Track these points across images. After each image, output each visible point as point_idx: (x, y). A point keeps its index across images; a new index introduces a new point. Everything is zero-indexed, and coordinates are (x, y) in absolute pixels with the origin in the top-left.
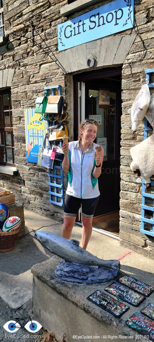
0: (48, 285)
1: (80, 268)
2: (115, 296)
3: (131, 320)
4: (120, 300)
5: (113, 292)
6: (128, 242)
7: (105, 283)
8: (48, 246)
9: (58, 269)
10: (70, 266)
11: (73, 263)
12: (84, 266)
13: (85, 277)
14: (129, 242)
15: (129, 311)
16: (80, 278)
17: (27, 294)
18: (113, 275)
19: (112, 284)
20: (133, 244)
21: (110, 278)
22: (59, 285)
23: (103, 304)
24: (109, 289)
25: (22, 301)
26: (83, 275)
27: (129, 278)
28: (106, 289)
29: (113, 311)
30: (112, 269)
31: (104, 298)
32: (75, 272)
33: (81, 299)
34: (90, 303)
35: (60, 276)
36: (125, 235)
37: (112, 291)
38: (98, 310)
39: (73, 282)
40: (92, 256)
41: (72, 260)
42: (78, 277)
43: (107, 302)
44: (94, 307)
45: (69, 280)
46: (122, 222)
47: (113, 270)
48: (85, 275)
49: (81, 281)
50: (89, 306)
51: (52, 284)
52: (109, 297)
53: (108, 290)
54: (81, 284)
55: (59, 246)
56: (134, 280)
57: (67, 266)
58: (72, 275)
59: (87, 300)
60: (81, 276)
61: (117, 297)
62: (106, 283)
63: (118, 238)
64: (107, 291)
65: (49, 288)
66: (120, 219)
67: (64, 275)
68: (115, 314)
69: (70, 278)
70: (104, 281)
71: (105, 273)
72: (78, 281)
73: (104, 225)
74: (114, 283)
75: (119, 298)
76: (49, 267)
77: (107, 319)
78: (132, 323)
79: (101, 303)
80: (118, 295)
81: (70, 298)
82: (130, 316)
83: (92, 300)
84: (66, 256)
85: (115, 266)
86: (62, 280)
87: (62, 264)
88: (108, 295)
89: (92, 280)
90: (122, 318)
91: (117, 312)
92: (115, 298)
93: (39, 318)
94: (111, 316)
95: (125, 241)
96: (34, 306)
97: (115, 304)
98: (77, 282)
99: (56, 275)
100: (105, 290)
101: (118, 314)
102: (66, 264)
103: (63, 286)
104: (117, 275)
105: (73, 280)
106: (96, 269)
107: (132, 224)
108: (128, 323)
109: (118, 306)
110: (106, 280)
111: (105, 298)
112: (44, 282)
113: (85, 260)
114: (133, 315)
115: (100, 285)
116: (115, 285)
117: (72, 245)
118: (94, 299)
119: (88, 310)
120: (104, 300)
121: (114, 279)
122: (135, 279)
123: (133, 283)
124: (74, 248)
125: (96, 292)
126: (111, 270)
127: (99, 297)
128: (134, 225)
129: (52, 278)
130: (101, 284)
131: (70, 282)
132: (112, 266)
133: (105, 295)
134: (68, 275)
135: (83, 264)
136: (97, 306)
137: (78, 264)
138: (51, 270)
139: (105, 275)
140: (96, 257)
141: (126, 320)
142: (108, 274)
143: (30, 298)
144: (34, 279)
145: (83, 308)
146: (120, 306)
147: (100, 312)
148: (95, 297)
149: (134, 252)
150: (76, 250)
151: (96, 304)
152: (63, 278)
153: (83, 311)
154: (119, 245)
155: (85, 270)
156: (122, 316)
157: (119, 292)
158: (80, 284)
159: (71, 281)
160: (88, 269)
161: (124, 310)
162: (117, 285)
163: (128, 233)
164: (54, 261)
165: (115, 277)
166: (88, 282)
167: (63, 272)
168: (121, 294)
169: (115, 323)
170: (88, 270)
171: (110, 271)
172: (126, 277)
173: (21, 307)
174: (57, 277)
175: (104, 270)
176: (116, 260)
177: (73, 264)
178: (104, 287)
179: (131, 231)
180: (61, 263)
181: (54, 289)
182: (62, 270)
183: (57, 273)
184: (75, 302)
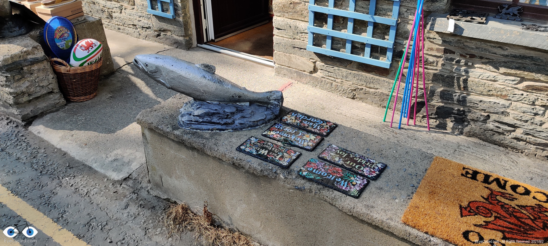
0: (169, 139)
1: (220, 107)
2: (278, 141)
3: (305, 169)
4: (286, 146)
5: (275, 137)
6: (287, 68)
7: (261, 126)
8: (161, 78)
9: (183, 113)
10: (203, 106)
11: (207, 101)
12: (227, 104)
13: (229, 121)
14: (290, 67)
15: (302, 158)
16: (222, 122)
17: (135, 158)
18: (273, 113)
19: (272, 126)
20: (295, 70)
21: (269, 117)
22: (189, 136)
23: (262, 153)
24: (269, 134)
25: (129, 169)
26: (226, 118)
27: (297, 115)
28: (264, 133)
29: (278, 160)
30: (272, 104)
31: (263, 145)
32: (213, 114)
33: (228, 152)
34: (242, 155)
35: (189, 122)
36: (283, 57)
37: (274, 135)
38: (255, 163)
39: (210, 130)
40: (238, 87)
41: (205, 96)
42: (218, 122)
43: (269, 150)
44: (249, 159)
45: (204, 127)
46: (278, 37)
47: (272, 107)
48: (230, 118)
49: (224, 127)
50: (240, 159)
51: (177, 136)
52: (269, 144)
53: (267, 135)
54: (224, 132)
55: (181, 75)
56: (304, 117)
57: (198, 107)
58: (209, 120)
59: (237, 152)
60: (223, 120)
61: (282, 142)
62: (263, 125)
63: (272, 64)
64: (265, 137)
65: (172, 144)
66: (274, 33)
67: (194, 121)
68: (281, 164)
69: (205, 124)
70: (261, 122)
71: (260, 111)
72: (219, 127)
73: (247, 45)
74: (275, 124)
75: (285, 143)
76: (167, 113)
77: (270, 172)
78: (307, 172)
79: (260, 152)
80: (284, 139)
81: (209, 153)
82: (304, 165)
83: (245, 151)
84: (195, 91)
85: (275, 100)
86: (193, 129)
87: (189, 105)
88: (268, 141)
89: (241, 124)
90: (292, 168)
91: (284, 161)
92: (279, 144)
93: (161, 188)
94: (275, 168)
95: (283, 67)
96: (150, 173)
97: (280, 151)
98: (217, 129)
99: (182, 123)
100: (262, 135)
101: (285, 164)
102: (195, 105)
103: (195, 138)
104: (279, 112)
105: (210, 127)
106: (245, 107)
107: (294, 39)
108: (302, 173)
109: (284, 154)
110: (263, 121)
111: (265, 146)
112: (163, 135)
113: (228, 94)
114: (309, 163)
115: (254, 129)
116: (278, 127)
117: (204, 73)
118: (247, 148)
119: (239, 165)
120: (263, 148)
121: (275, 119)
122: (306, 115)
123: (303, 121)
124: (207, 77)
125: (249, 139)
126: (269, 106)
127: (255, 145)
128: (297, 40)
129: (175, 128)
130: (256, 128)
131: (207, 130)
132: (270, 100)
133: (264, 141)
134: (201, 120)
135: (224, 101)
136: (253, 158)
137: (216, 102)
138: (171, 116)
139: (260, 115)
140: (245, 89)
141: (299, 170)
142: (266, 113)
143: (141, 162)
144: (143, 134)
145: (232, 163)
146: (287, 154)
147: (259, 165)
148: (248, 146)
149: (296, 81)
150: (212, 80)
151: (251, 155)
152: (193, 126)
153: (232, 168)
154: (274, 74)
155: (228, 110)
156: (292, 165)
157: (284, 135)
158: (222, 132)
159: (208, 128)
160: (234, 107)
161: (294, 158)
162: (280, 127)
163: (287, 54)
164: (175, 103)
165: (276, 115)
166: (236, 127)
167: (192, 116)
168: (287, 137)
169: (281, 176)
170: (234, 110)
171: (267, 108)
172: (293, 114)
173: (128, 177)
174: (184, 125)
175: (258, 108)
176: (277, 92)
177: (209, 103)
178: (261, 131)
179: (293, 50)
180: (187, 104)
181: (181, 143)
182: (190, 115)
183: (183, 120)
184: (217, 156)
